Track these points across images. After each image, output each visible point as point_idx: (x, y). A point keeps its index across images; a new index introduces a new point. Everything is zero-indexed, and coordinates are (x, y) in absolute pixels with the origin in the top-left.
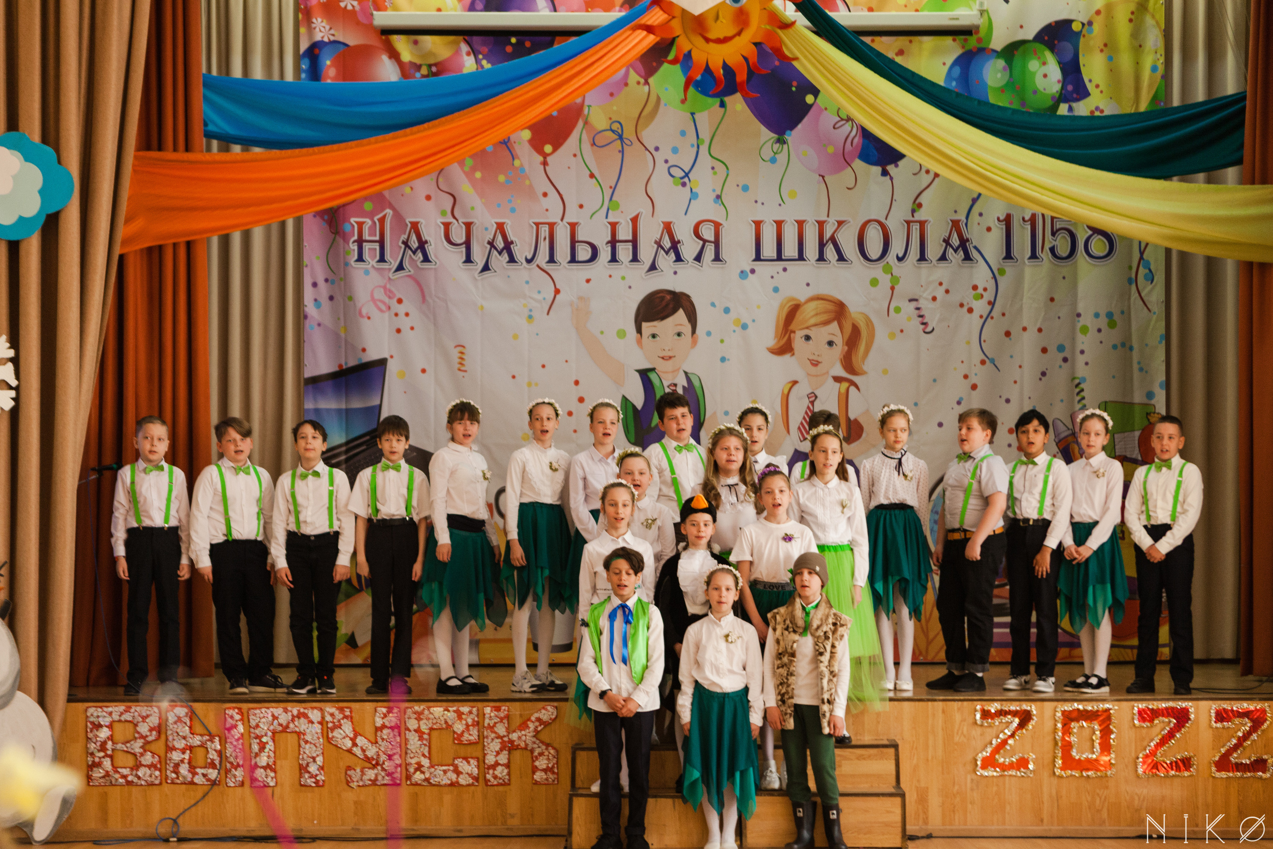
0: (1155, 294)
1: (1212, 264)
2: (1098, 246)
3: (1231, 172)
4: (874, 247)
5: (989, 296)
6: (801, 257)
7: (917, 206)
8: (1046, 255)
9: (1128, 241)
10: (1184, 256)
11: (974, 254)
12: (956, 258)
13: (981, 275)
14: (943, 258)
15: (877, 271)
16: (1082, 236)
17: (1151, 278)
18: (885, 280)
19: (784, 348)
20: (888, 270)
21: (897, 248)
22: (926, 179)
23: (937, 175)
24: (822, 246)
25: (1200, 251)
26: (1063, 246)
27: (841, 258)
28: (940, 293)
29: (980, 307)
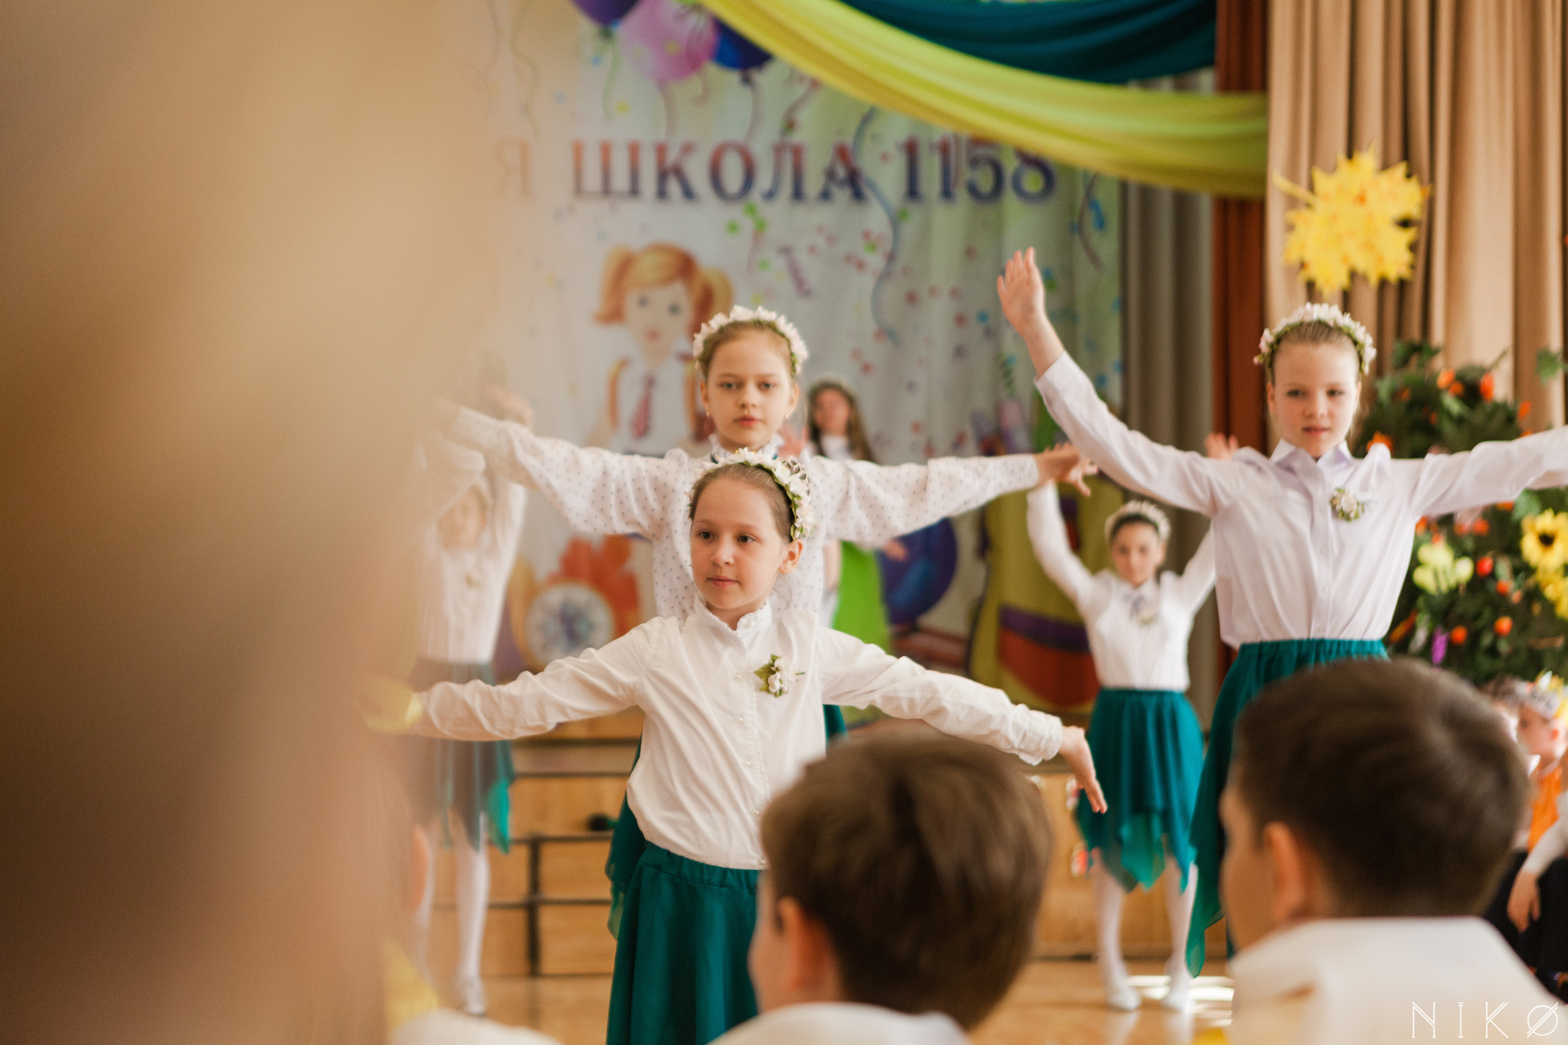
0: (1107, 246)
1: (1183, 203)
2: (1032, 182)
3: (1207, 79)
4: (733, 178)
5: (887, 246)
6: (634, 191)
7: (790, 125)
8: (961, 194)
9: (1070, 171)
10: (1147, 194)
11: (867, 191)
12: (842, 195)
13: (876, 218)
14: (825, 195)
15: (736, 213)
16: (1011, 165)
17: (1101, 223)
18: (747, 225)
19: (614, 314)
20: (751, 210)
21: (764, 180)
22: (800, 90)
23: (815, 84)
24: (663, 176)
25: (1165, 185)
26: (985, 180)
27: (688, 193)
28: (820, 242)
29: (876, 261)
